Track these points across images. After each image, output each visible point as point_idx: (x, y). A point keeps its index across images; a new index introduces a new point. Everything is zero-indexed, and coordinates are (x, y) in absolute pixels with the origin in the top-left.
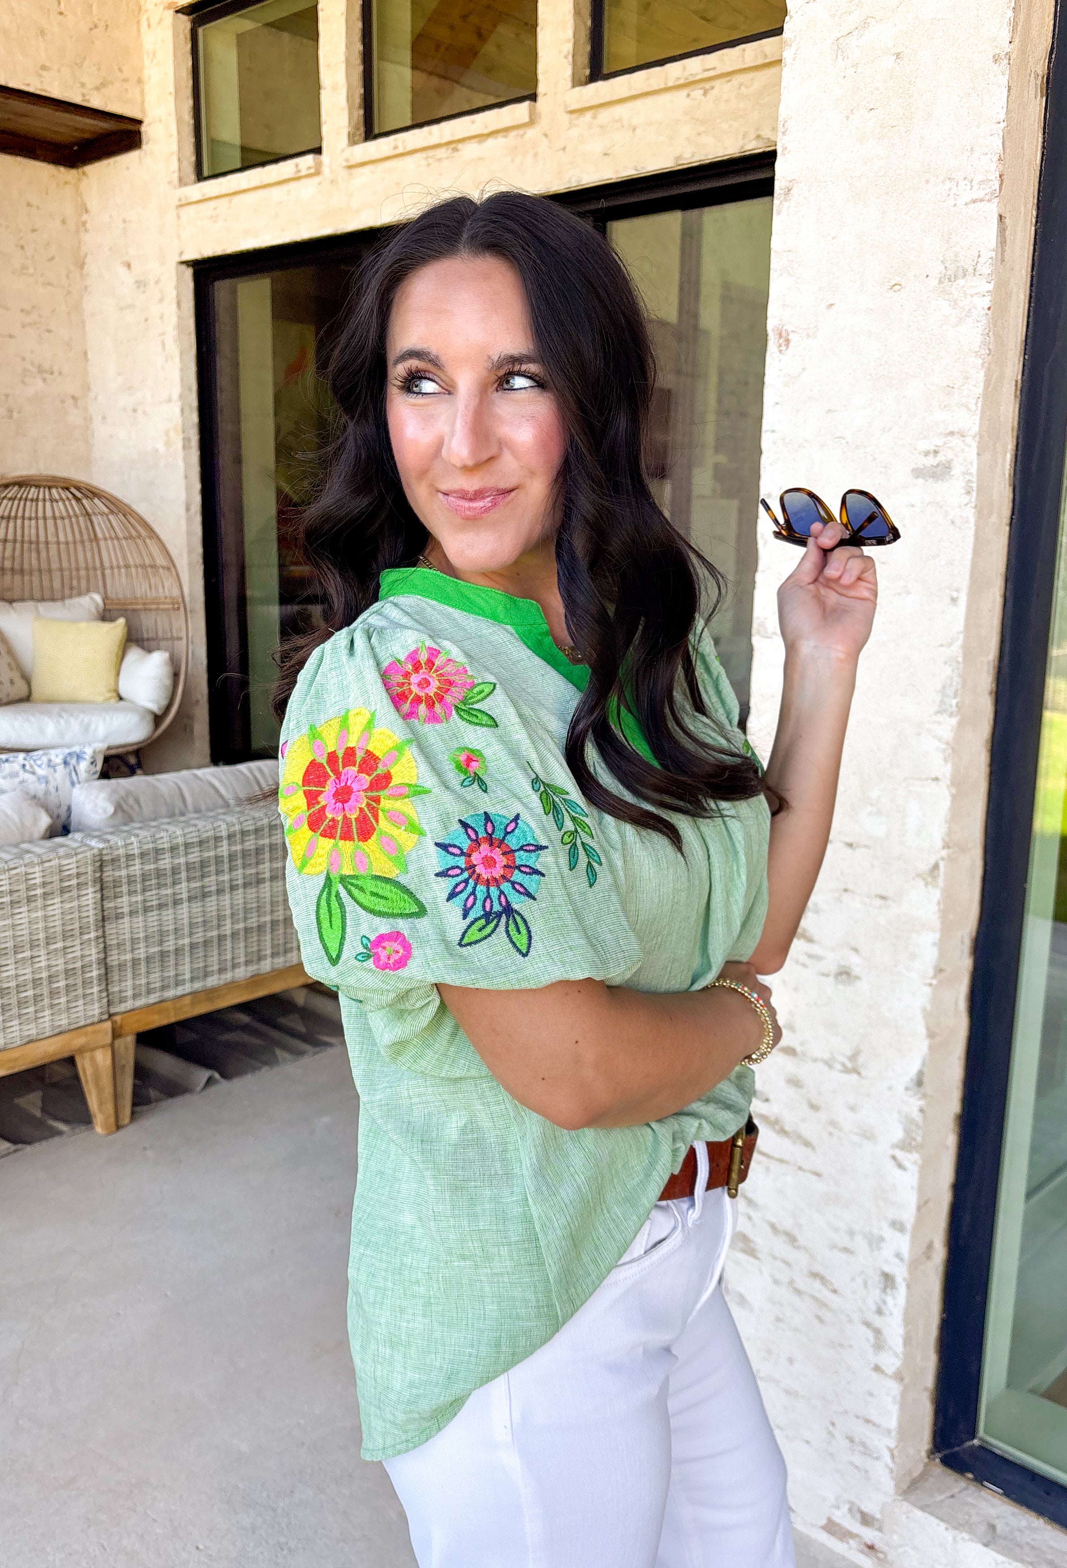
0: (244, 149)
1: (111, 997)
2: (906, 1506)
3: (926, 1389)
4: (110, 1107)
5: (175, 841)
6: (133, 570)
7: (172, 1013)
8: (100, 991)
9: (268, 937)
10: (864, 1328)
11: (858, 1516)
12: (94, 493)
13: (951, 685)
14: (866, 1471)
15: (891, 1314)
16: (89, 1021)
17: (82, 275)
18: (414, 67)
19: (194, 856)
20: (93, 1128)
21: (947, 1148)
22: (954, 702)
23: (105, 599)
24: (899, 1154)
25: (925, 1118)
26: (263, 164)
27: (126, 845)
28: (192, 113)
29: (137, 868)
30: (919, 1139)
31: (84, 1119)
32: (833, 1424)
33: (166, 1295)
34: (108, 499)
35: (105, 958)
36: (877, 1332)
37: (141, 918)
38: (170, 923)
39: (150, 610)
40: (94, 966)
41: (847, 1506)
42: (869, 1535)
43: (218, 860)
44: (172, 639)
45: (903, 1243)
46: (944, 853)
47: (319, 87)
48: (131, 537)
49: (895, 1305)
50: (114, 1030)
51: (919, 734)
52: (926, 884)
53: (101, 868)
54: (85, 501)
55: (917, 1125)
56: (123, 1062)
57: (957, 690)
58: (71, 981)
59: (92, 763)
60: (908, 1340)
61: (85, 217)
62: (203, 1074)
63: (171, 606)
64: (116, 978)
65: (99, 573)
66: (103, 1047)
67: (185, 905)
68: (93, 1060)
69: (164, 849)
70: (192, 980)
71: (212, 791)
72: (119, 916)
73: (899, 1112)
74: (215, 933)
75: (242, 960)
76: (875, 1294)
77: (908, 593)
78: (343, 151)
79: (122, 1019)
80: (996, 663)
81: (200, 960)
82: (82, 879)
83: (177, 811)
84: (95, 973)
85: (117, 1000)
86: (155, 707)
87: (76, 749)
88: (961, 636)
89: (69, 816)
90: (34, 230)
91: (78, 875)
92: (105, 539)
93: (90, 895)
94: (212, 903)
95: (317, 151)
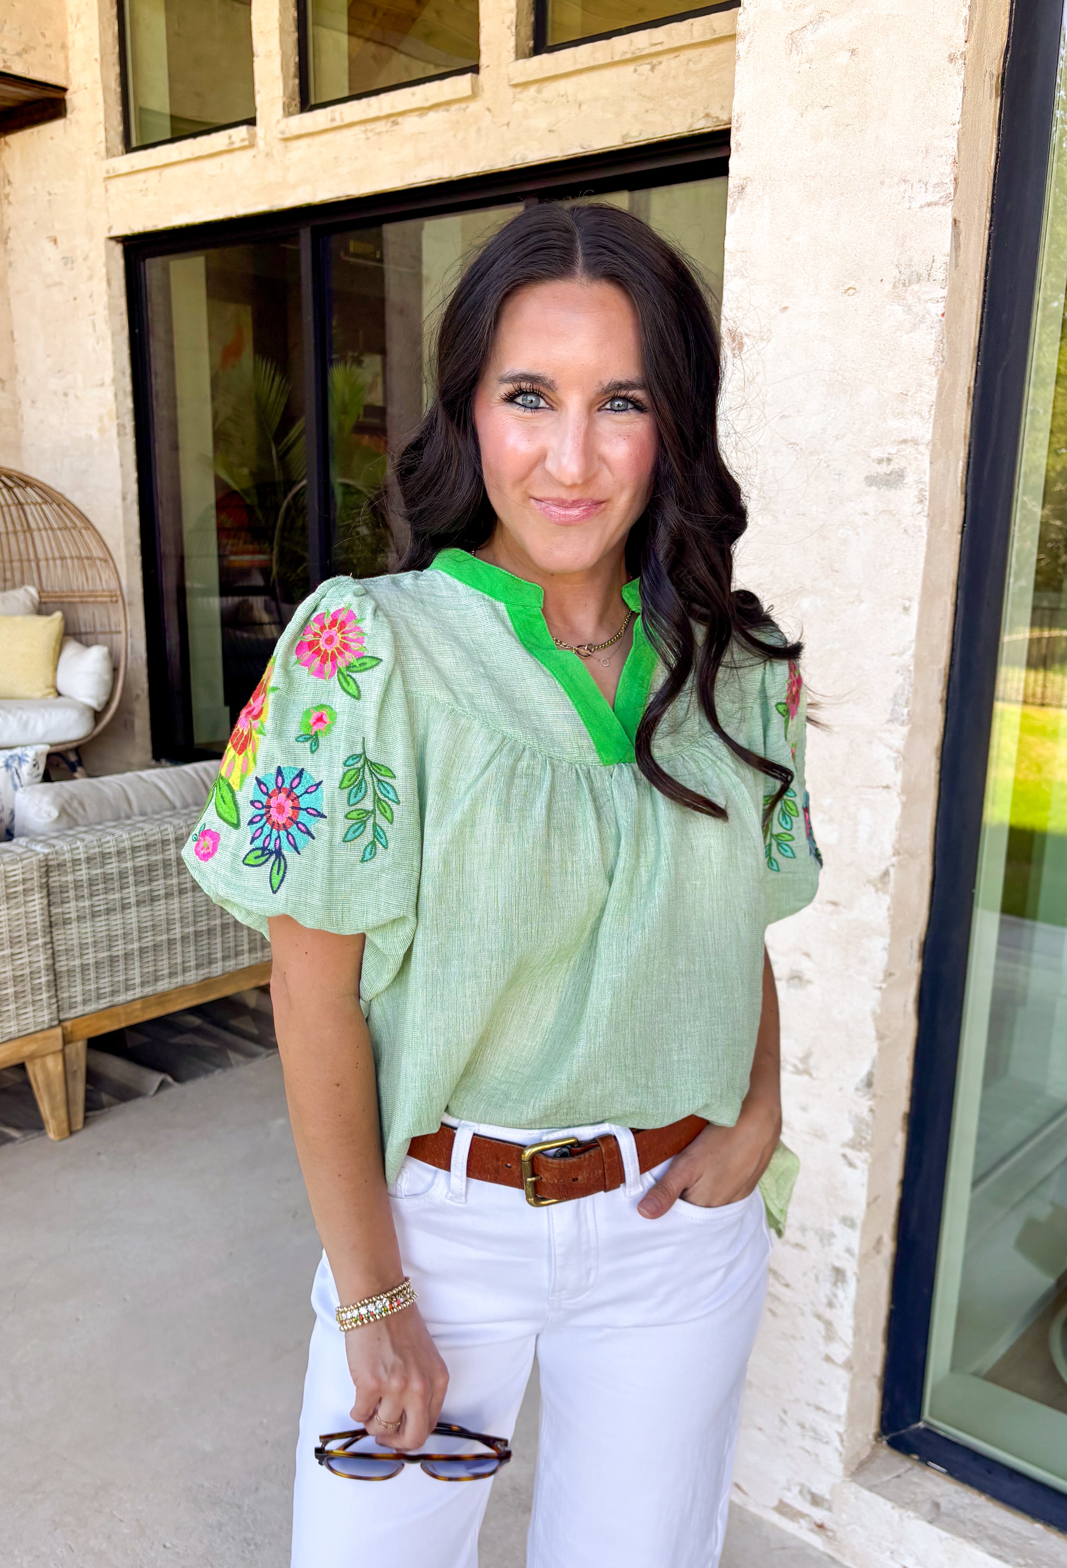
0: (173, 118)
1: (60, 1003)
2: (854, 1487)
3: (874, 1377)
4: (62, 1113)
5: (122, 845)
6: (69, 561)
7: (123, 1017)
8: (50, 997)
9: (219, 940)
10: (816, 1321)
11: (809, 1497)
12: (26, 482)
13: (902, 694)
14: (817, 1455)
15: (842, 1307)
16: (38, 1028)
17: (6, 250)
18: (350, 33)
19: (142, 860)
20: (45, 1134)
21: (896, 1146)
22: (906, 711)
23: (41, 591)
24: (849, 1152)
25: (874, 1117)
26: (194, 135)
27: (72, 850)
28: (118, 80)
29: (83, 873)
30: (869, 1138)
31: (37, 1125)
32: (785, 1412)
33: (125, 1299)
34: (40, 488)
35: (54, 964)
36: (828, 1324)
37: (88, 924)
38: (119, 927)
39: (87, 602)
40: (43, 972)
41: (798, 1488)
42: (819, 1514)
44: (111, 632)
45: (853, 1239)
46: (894, 860)
47: (252, 54)
48: (66, 528)
49: (846, 1298)
50: (64, 1036)
51: (871, 742)
52: (877, 890)
53: (47, 874)
54: (16, 490)
55: (867, 1125)
56: (75, 1068)
57: (908, 699)
58: (19, 988)
59: (34, 765)
60: (857, 1331)
61: (8, 189)
62: (156, 1078)
63: (108, 599)
64: (65, 984)
65: (33, 564)
66: (54, 1053)
67: (134, 909)
68: (44, 1068)
69: (110, 853)
70: (143, 984)
71: (158, 793)
72: (66, 922)
73: (850, 1112)
74: (164, 937)
75: (193, 963)
76: (826, 1288)
77: (861, 601)
78: (278, 122)
79: (72, 1026)
80: (947, 670)
81: (150, 964)
82: (28, 885)
83: (123, 815)
84: (44, 980)
85: (66, 1006)
86: (94, 703)
87: (18, 751)
88: (913, 645)
89: (13, 819)
91: (24, 881)
92: (39, 530)
93: (37, 901)
94: (160, 907)
95: (251, 122)
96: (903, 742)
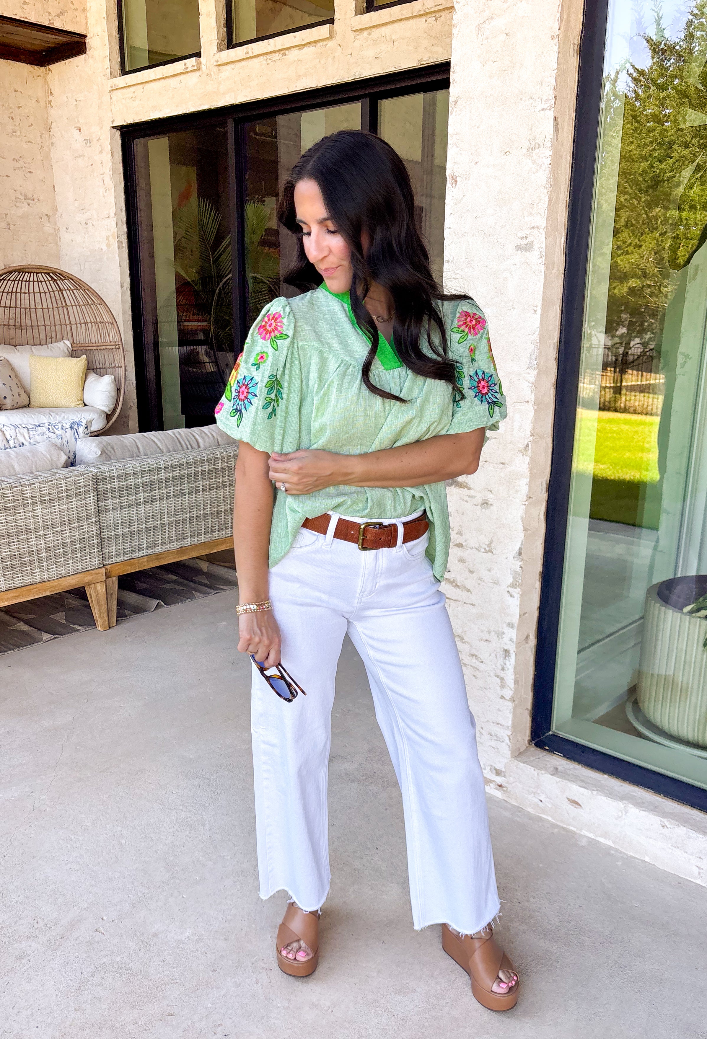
0: (150, 52)
1: (104, 555)
2: (517, 763)
3: (527, 709)
4: (105, 618)
5: (136, 470)
6: (89, 324)
7: (136, 566)
8: (98, 552)
10: (496, 677)
11: (494, 771)
13: (534, 354)
14: (498, 748)
15: (508, 669)
16: (93, 568)
19: (146, 479)
21: (536, 589)
22: (536, 363)
23: (73, 344)
24: (511, 590)
25: (523, 572)
26: (165, 64)
27: (109, 471)
28: (117, 31)
29: (116, 484)
30: (520, 582)
35: (101, 533)
36: (502, 679)
37: (119, 512)
38: (134, 515)
39: (101, 349)
40: (95, 537)
42: (499, 780)
43: (160, 481)
44: (116, 368)
45: (513, 634)
48: (88, 304)
49: (510, 666)
50: (106, 573)
53: (97, 483)
54: (58, 281)
55: (519, 576)
56: (112, 591)
57: (537, 357)
58: (82, 545)
59: (86, 428)
61: (51, 98)
62: (154, 602)
63: (114, 347)
64: (107, 545)
65: (68, 327)
66: (101, 581)
67: (143, 506)
68: (95, 589)
69: (130, 474)
70: (148, 548)
72: (107, 511)
73: (511, 569)
75: (174, 538)
76: (501, 661)
78: (214, 55)
79: (110, 568)
82: (87, 488)
83: (135, 454)
84: (95, 541)
85: (107, 557)
86: (106, 410)
87: (76, 421)
89: (76, 457)
90: (19, 107)
91: (85, 486)
92: (72, 306)
93: (92, 498)
94: (157, 505)
95: (198, 55)
96: (534, 379)
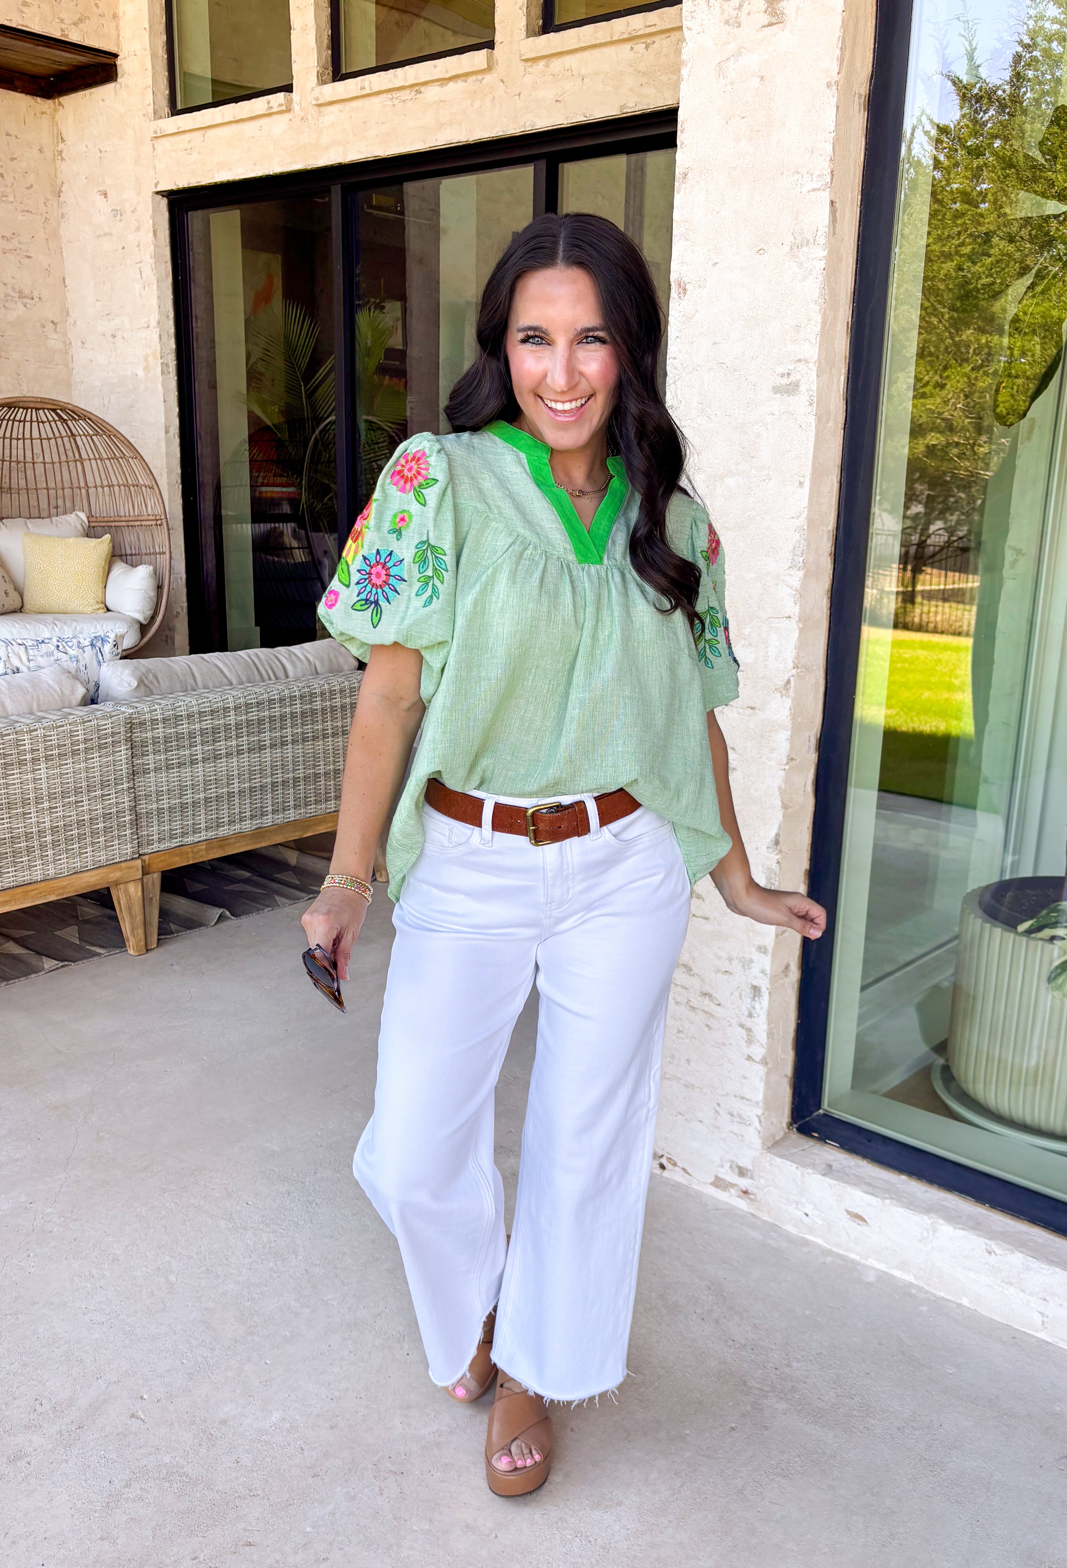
0: (215, 83)
1: (140, 840)
5: (191, 710)
6: (116, 489)
7: (191, 855)
8: (132, 834)
12: (75, 413)
16: (122, 859)
17: (59, 203)
18: (378, 3)
19: (207, 724)
23: (90, 516)
26: (236, 100)
28: (165, 47)
29: (160, 732)
34: (92, 420)
35: (136, 806)
37: (164, 774)
38: (188, 779)
39: (133, 527)
44: (156, 553)
47: (289, 28)
48: (115, 458)
53: (131, 730)
54: (69, 423)
61: (61, 147)
63: (154, 523)
65: (84, 491)
66: (135, 881)
67: (200, 765)
69: (182, 716)
70: (207, 829)
72: (146, 772)
74: (225, 790)
78: (313, 90)
79: (150, 858)
82: (116, 738)
86: (141, 617)
92: (90, 459)
95: (288, 88)
